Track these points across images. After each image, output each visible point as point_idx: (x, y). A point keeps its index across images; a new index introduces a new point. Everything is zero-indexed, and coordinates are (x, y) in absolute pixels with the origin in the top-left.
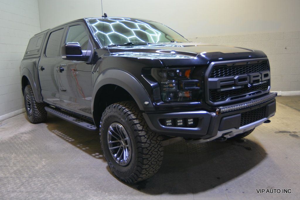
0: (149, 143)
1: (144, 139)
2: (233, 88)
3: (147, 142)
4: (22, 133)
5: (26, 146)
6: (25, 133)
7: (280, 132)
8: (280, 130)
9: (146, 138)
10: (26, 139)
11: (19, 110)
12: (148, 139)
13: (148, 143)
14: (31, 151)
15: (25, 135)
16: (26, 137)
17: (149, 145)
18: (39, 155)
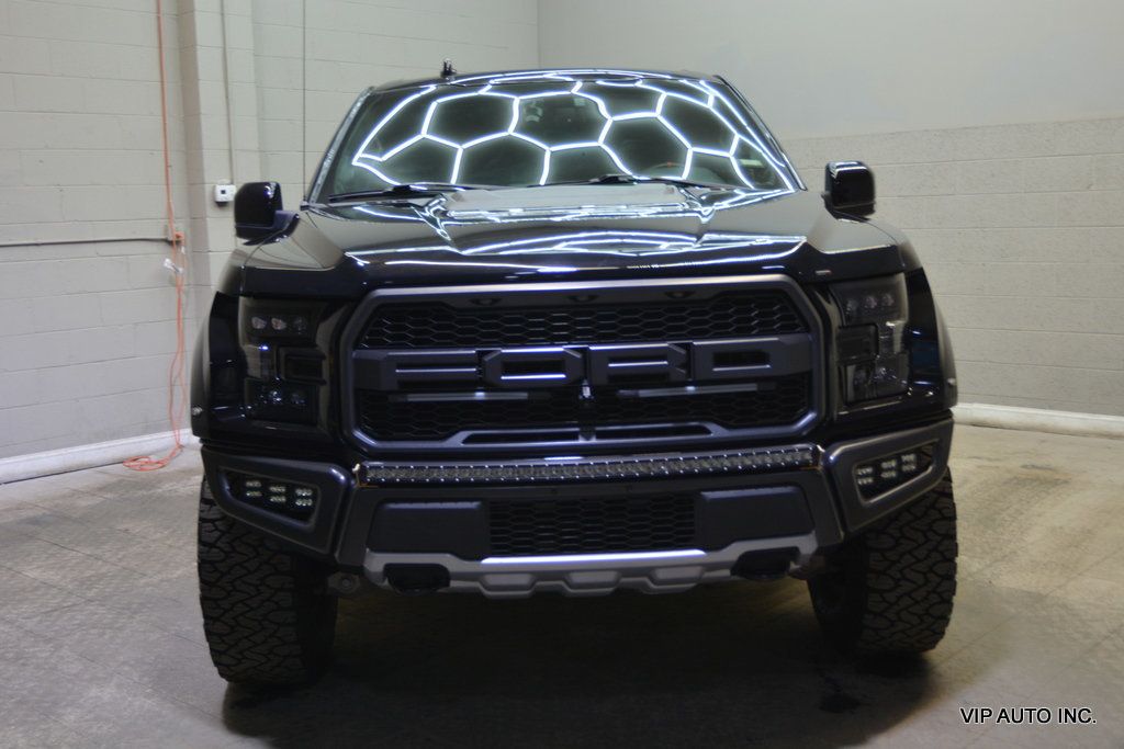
0: (226, 549)
1: (212, 531)
2: (480, 395)
3: (219, 544)
9: (217, 529)
12: (223, 533)
13: (218, 548)
17: (222, 554)
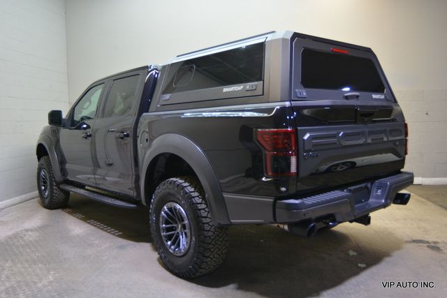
4: (27, 230)
5: (28, 251)
6: (31, 230)
7: (414, 241)
8: (414, 239)
10: (31, 239)
11: (27, 194)
14: (35, 257)
15: (30, 233)
16: (32, 236)
18: (45, 265)
